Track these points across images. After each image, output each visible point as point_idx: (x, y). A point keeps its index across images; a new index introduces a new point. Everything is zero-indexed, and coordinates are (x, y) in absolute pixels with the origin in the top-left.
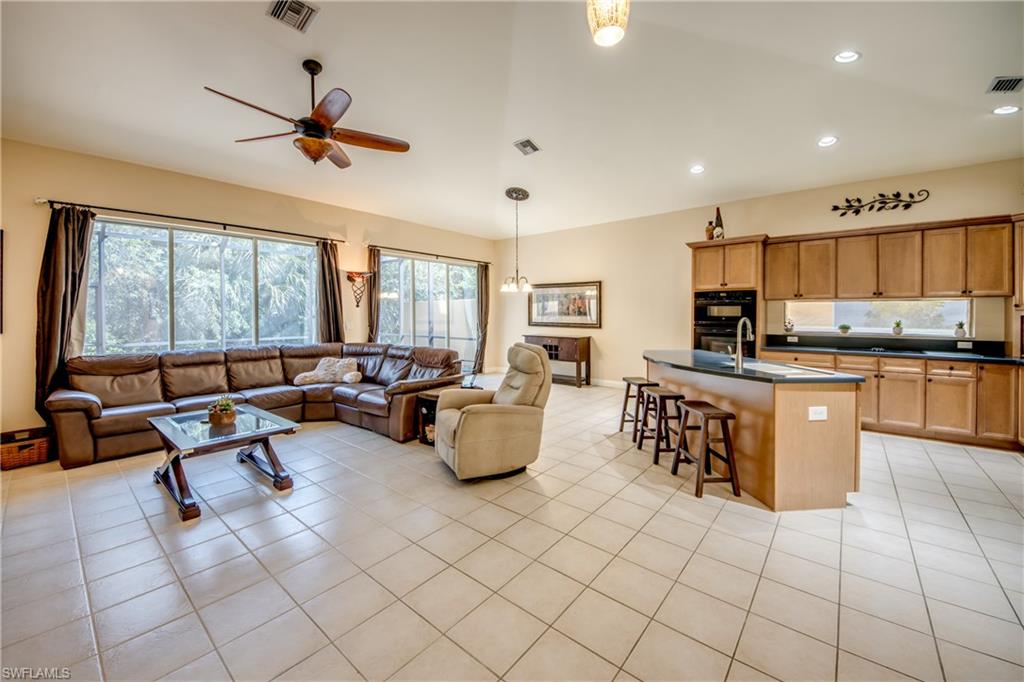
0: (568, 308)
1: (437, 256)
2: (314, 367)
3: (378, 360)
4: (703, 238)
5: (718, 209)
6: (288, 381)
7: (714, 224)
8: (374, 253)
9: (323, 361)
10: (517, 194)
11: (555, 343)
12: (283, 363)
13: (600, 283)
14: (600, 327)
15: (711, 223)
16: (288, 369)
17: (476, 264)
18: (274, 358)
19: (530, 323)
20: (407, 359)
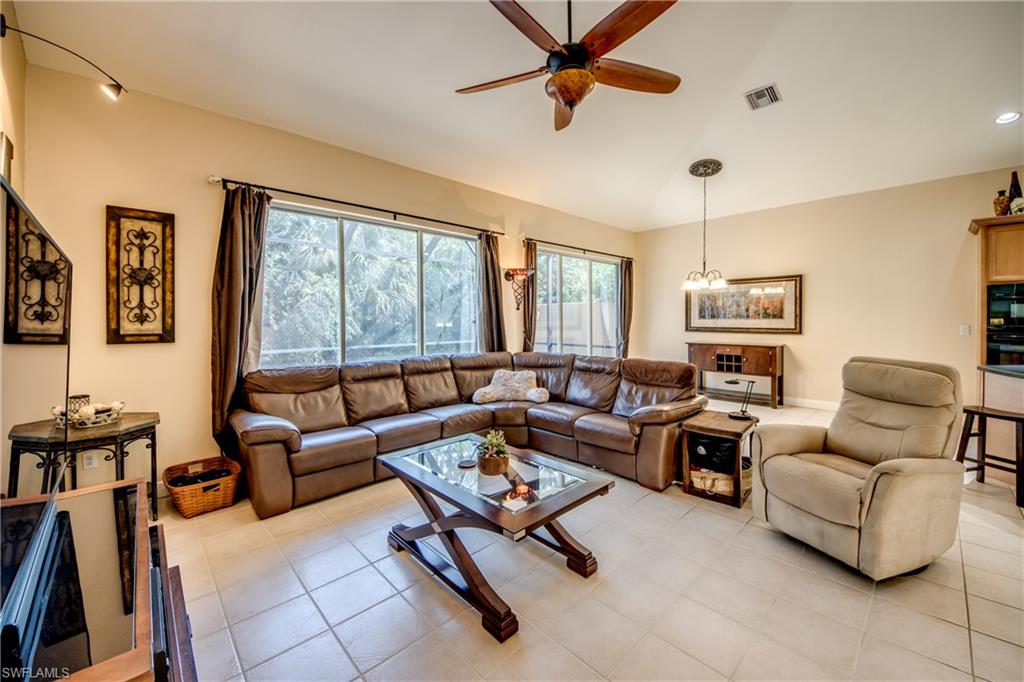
0: (747, 310)
1: (585, 250)
2: (489, 381)
3: (563, 374)
4: (990, 213)
5: (1015, 175)
6: (465, 398)
7: (1007, 194)
8: (530, 246)
9: (498, 373)
10: (706, 168)
11: (738, 352)
12: (455, 376)
13: (801, 276)
14: (800, 332)
15: (1002, 193)
16: (461, 382)
17: (618, 261)
18: (446, 370)
19: (688, 328)
20: (609, 373)
